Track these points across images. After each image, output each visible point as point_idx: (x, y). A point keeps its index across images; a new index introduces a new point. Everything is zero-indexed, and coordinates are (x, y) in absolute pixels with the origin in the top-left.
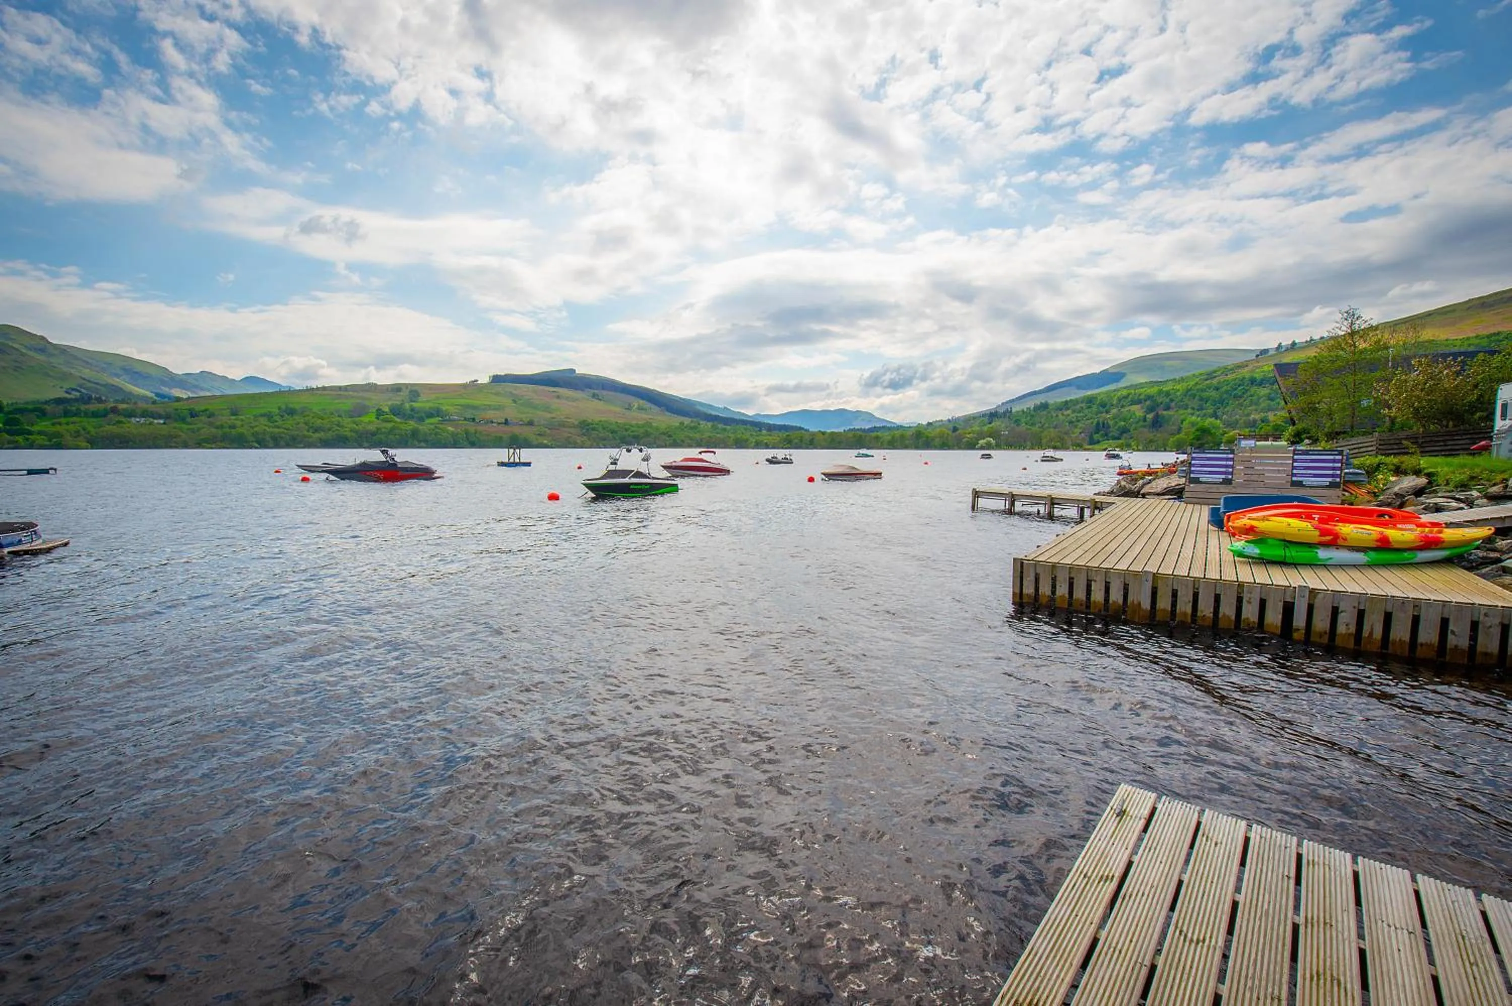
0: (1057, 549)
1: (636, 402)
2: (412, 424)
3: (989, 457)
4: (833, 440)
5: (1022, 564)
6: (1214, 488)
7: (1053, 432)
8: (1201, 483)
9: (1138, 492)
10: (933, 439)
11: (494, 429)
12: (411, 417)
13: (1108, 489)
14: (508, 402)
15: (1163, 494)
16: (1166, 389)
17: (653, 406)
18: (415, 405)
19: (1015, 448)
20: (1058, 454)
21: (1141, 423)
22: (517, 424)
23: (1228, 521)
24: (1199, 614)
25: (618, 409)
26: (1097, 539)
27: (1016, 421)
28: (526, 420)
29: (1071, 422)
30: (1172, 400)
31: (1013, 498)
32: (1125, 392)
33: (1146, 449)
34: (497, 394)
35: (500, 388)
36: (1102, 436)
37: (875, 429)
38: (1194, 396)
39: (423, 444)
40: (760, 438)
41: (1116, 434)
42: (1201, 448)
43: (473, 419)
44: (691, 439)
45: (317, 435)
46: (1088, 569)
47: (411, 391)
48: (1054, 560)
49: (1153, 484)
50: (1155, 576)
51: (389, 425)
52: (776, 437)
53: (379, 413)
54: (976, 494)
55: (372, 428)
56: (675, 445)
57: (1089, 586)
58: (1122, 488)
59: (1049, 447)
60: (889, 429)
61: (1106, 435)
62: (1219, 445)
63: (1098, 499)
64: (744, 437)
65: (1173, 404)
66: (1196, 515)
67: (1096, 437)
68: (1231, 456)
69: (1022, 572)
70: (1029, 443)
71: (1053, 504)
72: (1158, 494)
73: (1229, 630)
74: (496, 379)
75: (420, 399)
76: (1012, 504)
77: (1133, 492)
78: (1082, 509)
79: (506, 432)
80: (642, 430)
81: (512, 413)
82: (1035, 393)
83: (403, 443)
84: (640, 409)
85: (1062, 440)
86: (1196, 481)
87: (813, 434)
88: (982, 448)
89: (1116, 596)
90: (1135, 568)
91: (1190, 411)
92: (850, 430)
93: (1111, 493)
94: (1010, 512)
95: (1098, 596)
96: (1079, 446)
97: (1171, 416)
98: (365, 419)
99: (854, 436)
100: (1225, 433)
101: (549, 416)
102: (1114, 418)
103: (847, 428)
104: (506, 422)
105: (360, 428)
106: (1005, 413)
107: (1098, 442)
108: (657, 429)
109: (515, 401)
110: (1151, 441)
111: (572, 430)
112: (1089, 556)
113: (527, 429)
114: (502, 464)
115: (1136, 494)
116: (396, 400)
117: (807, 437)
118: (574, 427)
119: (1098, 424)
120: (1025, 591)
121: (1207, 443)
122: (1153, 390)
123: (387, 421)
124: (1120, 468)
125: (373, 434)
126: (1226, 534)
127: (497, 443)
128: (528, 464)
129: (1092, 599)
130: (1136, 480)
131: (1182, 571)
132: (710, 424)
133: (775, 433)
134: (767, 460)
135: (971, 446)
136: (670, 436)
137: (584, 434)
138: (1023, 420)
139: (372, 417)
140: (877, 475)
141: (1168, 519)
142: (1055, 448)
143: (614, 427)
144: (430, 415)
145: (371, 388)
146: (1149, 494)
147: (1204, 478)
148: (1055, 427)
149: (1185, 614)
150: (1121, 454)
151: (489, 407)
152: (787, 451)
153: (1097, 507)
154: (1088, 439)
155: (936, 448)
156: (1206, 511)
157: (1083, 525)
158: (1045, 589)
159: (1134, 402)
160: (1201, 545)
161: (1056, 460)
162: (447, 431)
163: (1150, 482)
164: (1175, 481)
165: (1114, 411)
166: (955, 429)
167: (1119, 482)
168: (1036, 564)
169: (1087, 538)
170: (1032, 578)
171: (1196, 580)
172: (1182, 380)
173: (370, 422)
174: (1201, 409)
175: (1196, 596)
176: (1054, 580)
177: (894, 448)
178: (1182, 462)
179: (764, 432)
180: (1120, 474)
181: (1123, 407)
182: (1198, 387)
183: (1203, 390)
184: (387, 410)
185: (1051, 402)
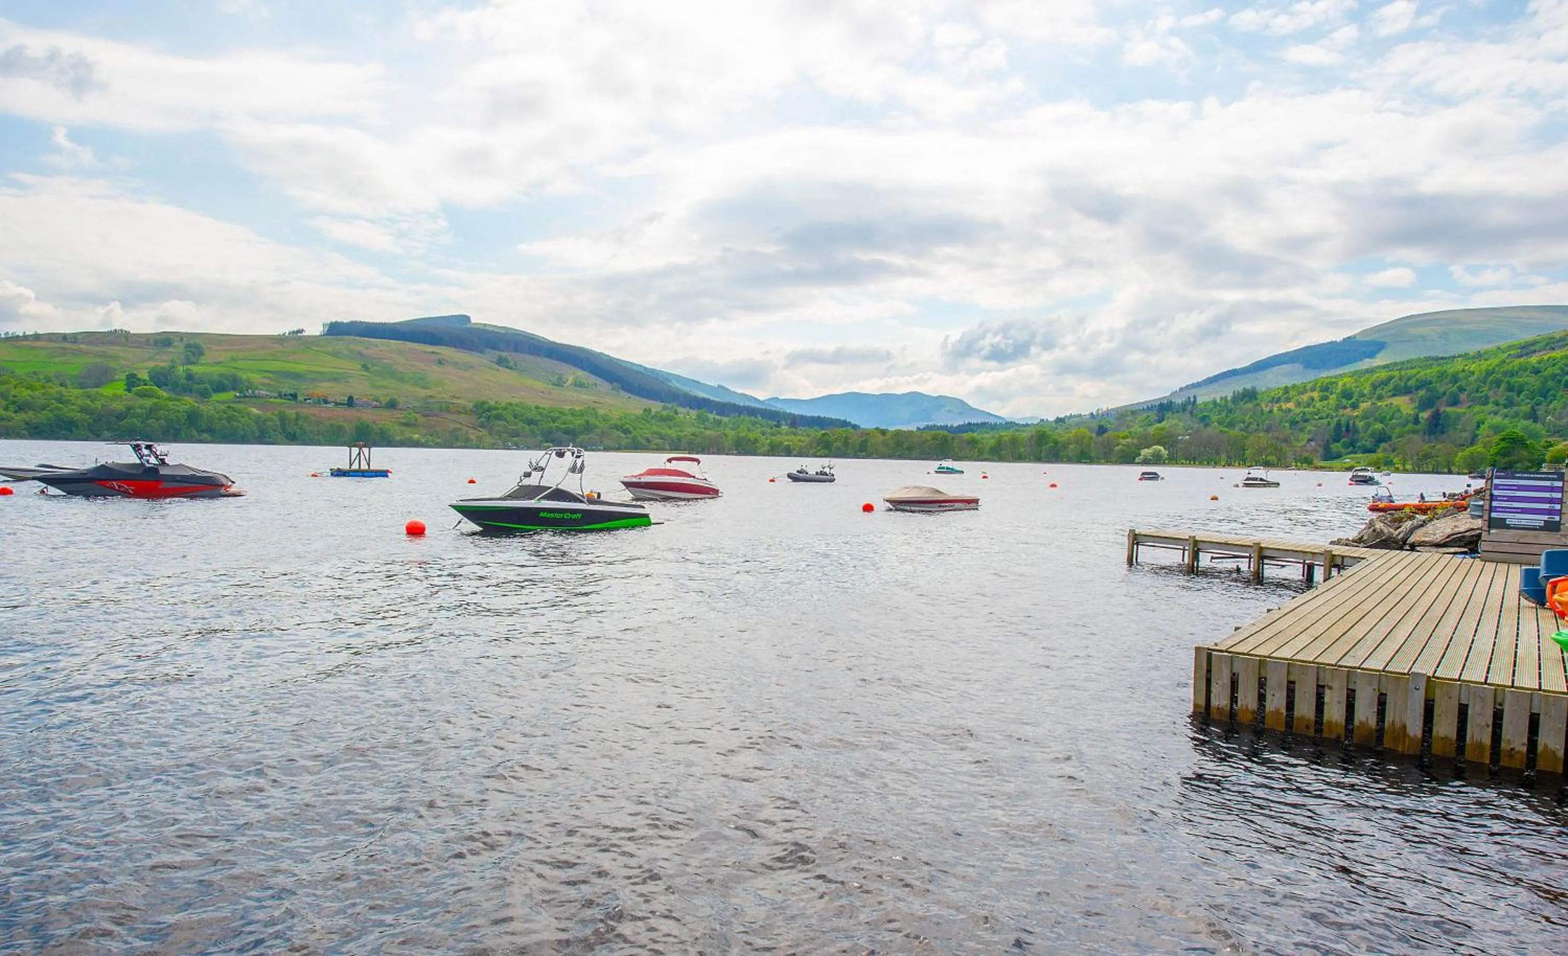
0: (1267, 634)
1: (572, 374)
2: (189, 402)
3: (1154, 476)
4: (898, 444)
5: (1209, 656)
6: (1530, 536)
7: (1263, 438)
8: (1508, 527)
9: (1404, 541)
10: (1065, 446)
11: (328, 413)
12: (188, 390)
13: (1353, 534)
14: (354, 367)
15: (1445, 545)
16: (1452, 368)
17: (599, 381)
18: (195, 369)
19: (1201, 464)
20: (1272, 475)
21: (1410, 426)
22: (367, 405)
23: (1553, 592)
24: (1504, 745)
25: (539, 385)
26: (1333, 617)
27: (1203, 419)
28: (384, 400)
29: (1293, 423)
30: (1461, 389)
31: (1196, 547)
32: (1384, 375)
33: (1418, 469)
34: (336, 354)
35: (341, 344)
36: (1345, 446)
37: (970, 427)
38: (1498, 383)
39: (206, 436)
40: (778, 439)
41: (1368, 444)
42: (1508, 470)
43: (294, 396)
44: (662, 437)
45: (22, 416)
46: (1320, 668)
47: (188, 346)
48: (1263, 651)
49: (1429, 527)
50: (1431, 682)
51: (148, 403)
52: (804, 436)
53: (132, 381)
54: (1136, 539)
55: (118, 406)
56: (636, 446)
57: (1320, 697)
58: (1377, 533)
59: (1257, 463)
60: (993, 427)
61: (1352, 444)
62: (1540, 464)
63: (1338, 550)
64: (752, 436)
65: (1463, 396)
66: (1499, 581)
67: (1336, 447)
68: (1560, 484)
69: (1209, 671)
70: (1224, 456)
71: (1262, 558)
72: (1438, 545)
73: (1553, 774)
74: (335, 330)
75: (203, 360)
76: (1195, 556)
77: (1396, 542)
78: (1310, 568)
79: (347, 418)
80: (579, 421)
81: (360, 388)
82: (1233, 373)
83: (174, 435)
84: (579, 385)
85: (1278, 451)
86: (1501, 524)
87: (866, 434)
88: (1146, 462)
89: (1365, 714)
90: (1401, 666)
91: (1490, 407)
92: (927, 428)
93: (1359, 541)
94: (1192, 570)
95: (1335, 712)
96: (1306, 462)
97: (1459, 417)
98: (107, 391)
99: (935, 438)
100: (1550, 445)
101: (423, 393)
102: (1366, 416)
103: (922, 425)
104: (351, 402)
105: (98, 405)
106: (1184, 407)
107: (1339, 456)
108: (605, 419)
109: (365, 367)
110: (1427, 456)
111: (462, 418)
112: (1321, 645)
113: (386, 413)
114: (339, 473)
115: (1400, 544)
116: (162, 362)
117: (855, 439)
118: (464, 411)
119: (1338, 425)
120: (1214, 702)
121: (1519, 461)
122: (1431, 372)
123: (144, 395)
124: (1376, 498)
125: (121, 417)
126: (1550, 614)
127: (333, 437)
128: (384, 474)
129: (1326, 717)
130: (1401, 520)
131: (1475, 674)
132: (694, 413)
133: (801, 430)
134: (790, 476)
135: (1128, 458)
136: (626, 432)
137: (482, 426)
138: (1215, 418)
139: (119, 388)
140: (971, 503)
141: (1452, 587)
142: (1268, 465)
143: (533, 415)
144: (220, 387)
145: (120, 338)
146: (1423, 544)
147: (1512, 519)
148: (1268, 430)
149: (1480, 746)
150: (1377, 476)
151: (322, 377)
152: (826, 461)
153: (1336, 564)
154: (1321, 450)
155: (1070, 460)
156: (1516, 574)
157: (1309, 595)
158: (1247, 700)
159: (1397, 392)
160: (1507, 631)
161: (1268, 484)
162: (249, 414)
163: (1423, 524)
164: (1465, 523)
165: (1364, 406)
166: (1102, 430)
167: (1371, 524)
168: (1233, 657)
169: (1315, 616)
170: (1227, 681)
171: (1499, 689)
172: (1479, 356)
173: (115, 397)
174: (1510, 404)
175: (1498, 716)
176: (1262, 684)
177: (1001, 459)
178: (1478, 492)
179: (785, 428)
180: (1373, 509)
181: (1380, 398)
182: (1506, 368)
183: (1512, 374)
184: (144, 375)
185: (1261, 387)
